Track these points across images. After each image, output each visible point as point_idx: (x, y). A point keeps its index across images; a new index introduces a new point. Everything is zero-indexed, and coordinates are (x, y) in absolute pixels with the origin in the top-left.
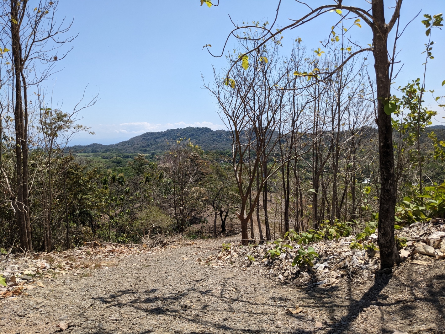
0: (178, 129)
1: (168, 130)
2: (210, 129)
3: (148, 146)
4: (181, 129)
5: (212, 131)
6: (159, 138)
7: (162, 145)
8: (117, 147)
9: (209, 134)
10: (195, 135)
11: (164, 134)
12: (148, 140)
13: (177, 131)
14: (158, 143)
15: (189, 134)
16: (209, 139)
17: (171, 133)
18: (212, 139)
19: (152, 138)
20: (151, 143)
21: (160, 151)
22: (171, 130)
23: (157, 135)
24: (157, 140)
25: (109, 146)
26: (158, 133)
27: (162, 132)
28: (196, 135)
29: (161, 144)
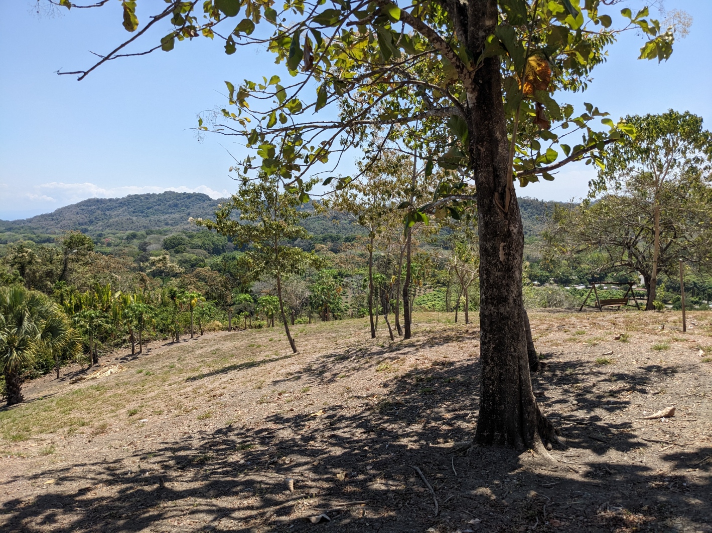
0: (148, 195)
1: (129, 196)
2: (207, 196)
3: (91, 222)
4: (154, 194)
5: (210, 200)
6: (112, 209)
7: (117, 221)
8: (30, 224)
9: (205, 205)
10: (180, 205)
11: (121, 203)
12: (92, 212)
13: (147, 199)
14: (111, 217)
15: (168, 203)
16: (206, 213)
17: (135, 202)
18: (211, 212)
19: (98, 209)
20: (96, 218)
21: (114, 231)
22: (135, 195)
23: (109, 204)
24: (108, 213)
25: (14, 222)
26: (110, 200)
27: (117, 200)
28: (182, 206)
29: (117, 219)
